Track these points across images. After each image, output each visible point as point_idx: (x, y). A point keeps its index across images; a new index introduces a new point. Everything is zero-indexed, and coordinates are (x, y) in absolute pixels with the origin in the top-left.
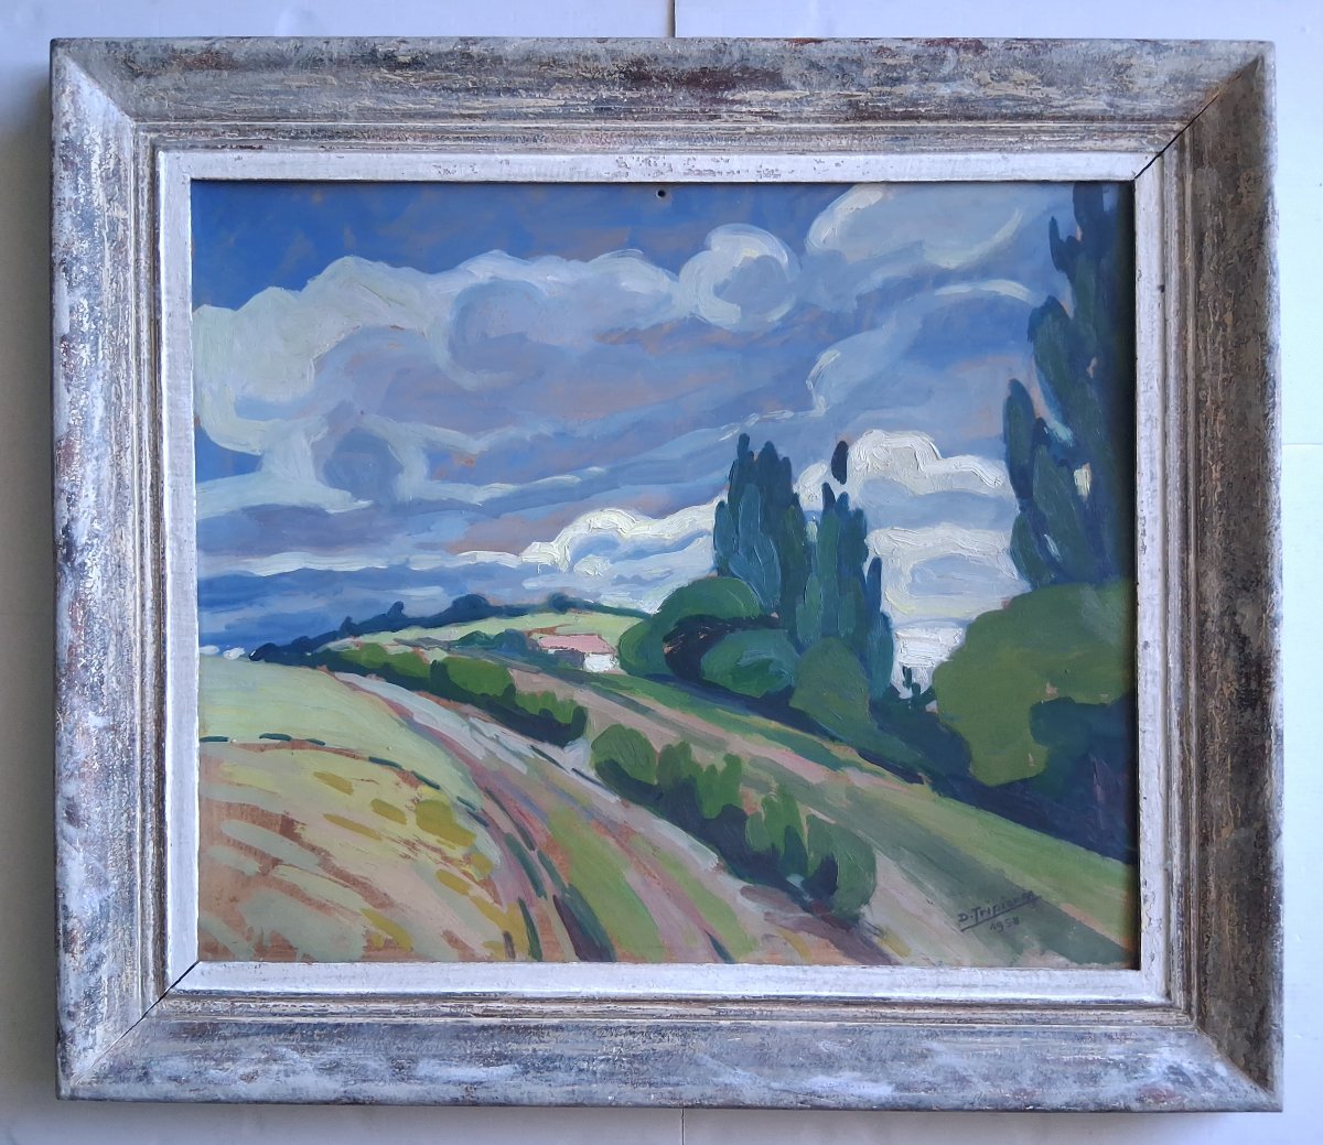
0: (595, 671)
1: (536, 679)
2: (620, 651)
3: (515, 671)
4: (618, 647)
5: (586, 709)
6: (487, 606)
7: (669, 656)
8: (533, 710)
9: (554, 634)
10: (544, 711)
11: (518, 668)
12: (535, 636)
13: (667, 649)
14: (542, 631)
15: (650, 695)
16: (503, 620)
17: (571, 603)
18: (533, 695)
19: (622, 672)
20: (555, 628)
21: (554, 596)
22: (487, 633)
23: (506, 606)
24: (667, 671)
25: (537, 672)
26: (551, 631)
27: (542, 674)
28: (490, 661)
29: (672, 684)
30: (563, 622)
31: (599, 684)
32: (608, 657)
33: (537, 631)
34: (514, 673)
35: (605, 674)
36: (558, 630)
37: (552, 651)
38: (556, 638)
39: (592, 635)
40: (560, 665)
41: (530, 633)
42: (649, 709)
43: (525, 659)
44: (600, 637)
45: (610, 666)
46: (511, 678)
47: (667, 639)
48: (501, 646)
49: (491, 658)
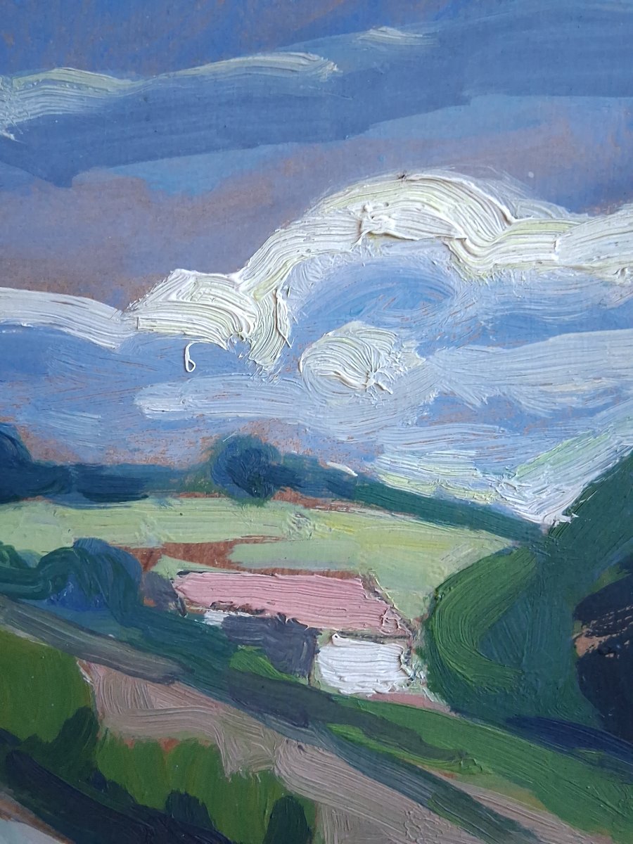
0: (347, 691)
1: (162, 699)
2: (430, 634)
3: (100, 671)
4: (426, 622)
5: (313, 804)
6: (21, 462)
7: (590, 665)
8: (150, 796)
9: (228, 565)
10: (183, 802)
11: (110, 662)
12: (168, 567)
13: (586, 644)
14: (190, 552)
15: (521, 783)
16: (71, 512)
17: (284, 469)
18: (151, 752)
19: (434, 701)
20: (229, 545)
21: (233, 444)
22: (19, 547)
23: (80, 466)
24: (582, 712)
25: (168, 680)
26: (217, 554)
27: (178, 687)
28: (23, 634)
29: (593, 754)
30: (256, 529)
31: (355, 733)
32: (391, 650)
33: (172, 550)
34: (96, 677)
35: (378, 701)
36: (237, 555)
37: (215, 618)
38: (232, 577)
39: (345, 575)
40: (239, 661)
41: (151, 556)
42: (512, 824)
43: (135, 634)
44: (369, 585)
45: (397, 679)
46: (86, 688)
47: (587, 611)
48: (58, 589)
49: (26, 624)
